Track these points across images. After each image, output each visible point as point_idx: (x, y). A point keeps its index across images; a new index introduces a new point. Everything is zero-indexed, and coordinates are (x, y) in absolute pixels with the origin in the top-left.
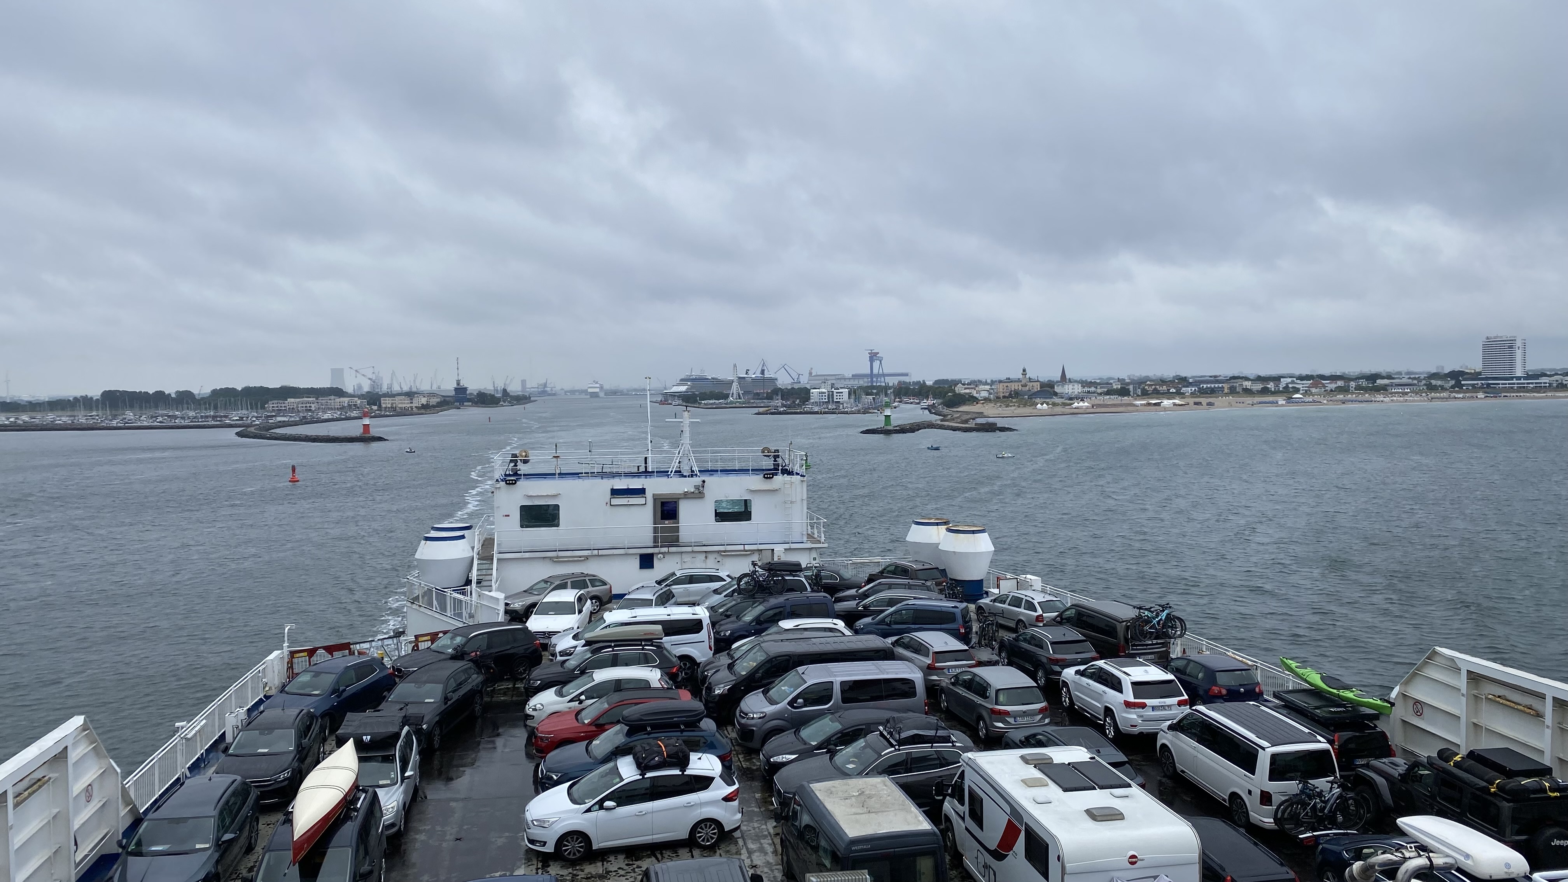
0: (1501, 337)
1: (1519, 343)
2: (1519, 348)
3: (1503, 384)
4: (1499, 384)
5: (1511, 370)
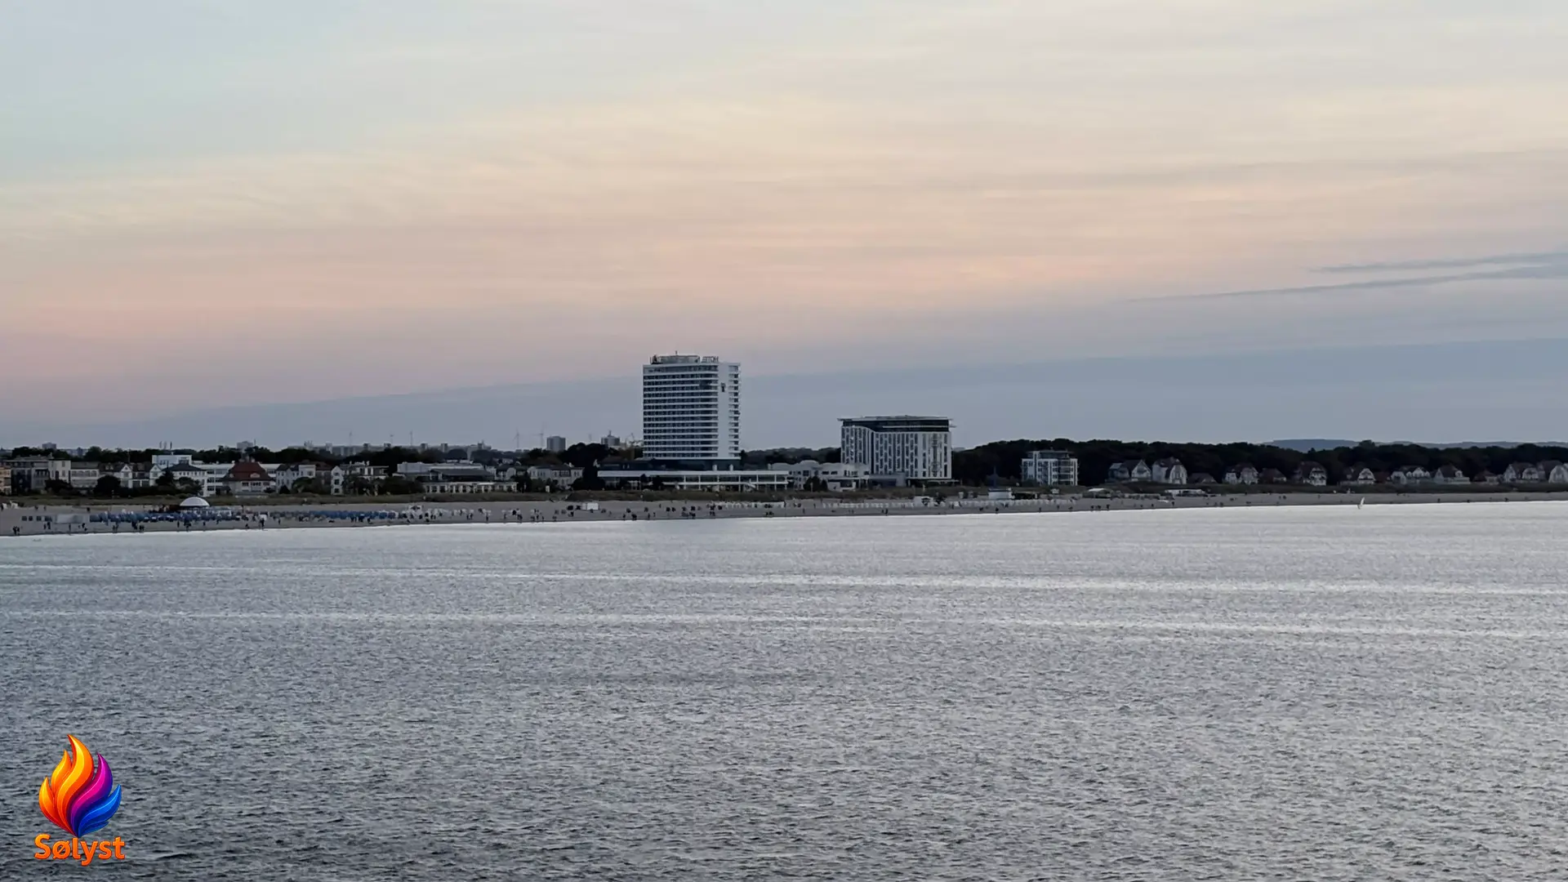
0: (686, 358)
1: (723, 377)
2: (723, 388)
3: (689, 479)
4: (680, 479)
5: (707, 443)
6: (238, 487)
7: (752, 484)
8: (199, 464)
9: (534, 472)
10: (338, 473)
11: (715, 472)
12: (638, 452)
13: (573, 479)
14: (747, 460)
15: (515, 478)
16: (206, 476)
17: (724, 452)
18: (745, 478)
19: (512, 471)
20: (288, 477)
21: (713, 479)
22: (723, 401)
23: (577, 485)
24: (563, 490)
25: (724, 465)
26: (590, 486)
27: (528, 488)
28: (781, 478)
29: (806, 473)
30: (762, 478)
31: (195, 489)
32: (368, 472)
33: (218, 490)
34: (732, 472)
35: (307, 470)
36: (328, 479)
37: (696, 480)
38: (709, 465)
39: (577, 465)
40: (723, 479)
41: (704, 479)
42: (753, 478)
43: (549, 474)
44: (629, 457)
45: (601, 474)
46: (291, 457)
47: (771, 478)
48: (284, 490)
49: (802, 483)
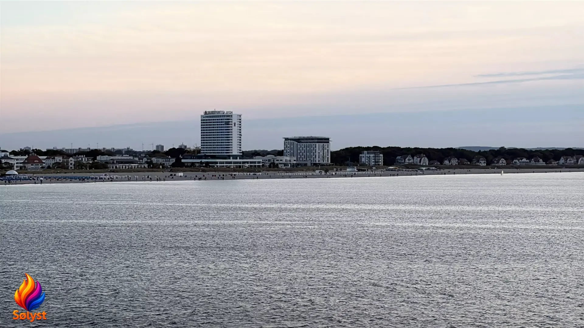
0: (219, 112)
1: (235, 120)
2: (235, 124)
3: (221, 163)
4: (217, 163)
5: (228, 147)
6: (29, 166)
7: (247, 165)
8: (12, 156)
9: (154, 160)
10: (72, 160)
11: (231, 160)
12: (199, 151)
13: (171, 163)
14: (245, 155)
15: (147, 162)
16: (15, 161)
17: (235, 152)
18: (244, 163)
19: (145, 160)
20: (51, 162)
21: (230, 163)
22: (235, 130)
23: (173, 165)
24: (167, 168)
25: (235, 157)
26: (178, 166)
27: (153, 167)
28: (259, 162)
29: (269, 160)
30: (251, 162)
31: (11, 167)
32: (84, 160)
33: (21, 167)
34: (238, 160)
35: (59, 159)
36: (67, 162)
37: (223, 163)
38: (229, 157)
39: (172, 157)
40: (235, 163)
41: (227, 163)
42: (248, 162)
43: (161, 161)
44: (195, 154)
45: (183, 161)
46: (51, 153)
47: (255, 162)
48: (49, 167)
49: (268, 165)
